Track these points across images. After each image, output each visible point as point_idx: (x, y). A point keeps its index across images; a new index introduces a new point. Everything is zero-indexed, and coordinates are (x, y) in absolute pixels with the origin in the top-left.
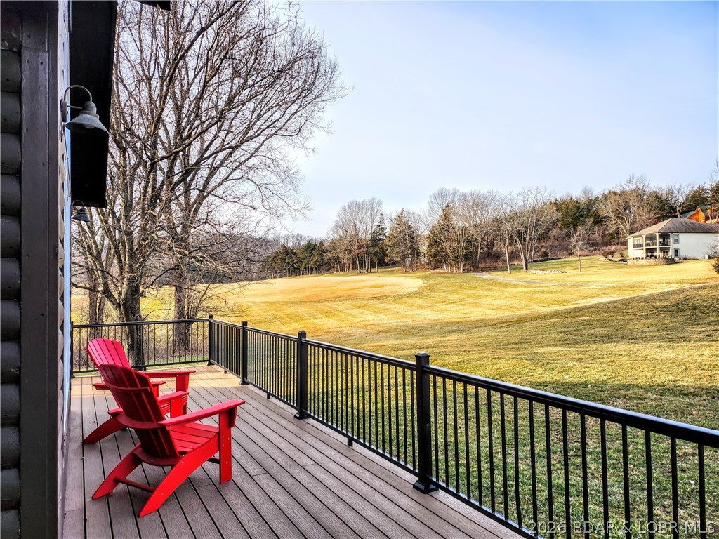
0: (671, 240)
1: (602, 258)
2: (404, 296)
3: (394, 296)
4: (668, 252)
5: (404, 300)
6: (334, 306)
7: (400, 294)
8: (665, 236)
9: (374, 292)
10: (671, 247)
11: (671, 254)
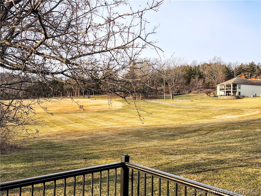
0: (237, 87)
1: (206, 95)
2: (116, 111)
3: (110, 111)
4: (236, 93)
5: (117, 113)
6: (78, 116)
7: (113, 110)
8: (235, 85)
9: (98, 108)
10: (237, 91)
11: (237, 94)
